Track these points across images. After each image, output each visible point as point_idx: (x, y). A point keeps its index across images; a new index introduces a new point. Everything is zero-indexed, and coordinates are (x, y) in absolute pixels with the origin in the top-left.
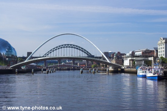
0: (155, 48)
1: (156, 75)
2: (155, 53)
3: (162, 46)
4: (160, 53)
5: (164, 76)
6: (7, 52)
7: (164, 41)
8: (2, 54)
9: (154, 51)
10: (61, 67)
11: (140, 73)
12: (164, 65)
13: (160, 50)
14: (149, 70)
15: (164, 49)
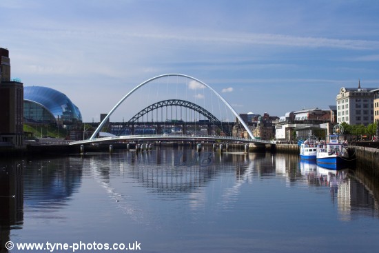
0: (331, 107)
1: (334, 156)
2: (332, 116)
3: (345, 104)
4: (341, 116)
5: (347, 157)
6: (63, 113)
7: (348, 94)
8: (56, 117)
9: (329, 112)
10: (162, 141)
11: (305, 151)
12: (349, 137)
13: (341, 111)
14: (321, 146)
15: (348, 109)
